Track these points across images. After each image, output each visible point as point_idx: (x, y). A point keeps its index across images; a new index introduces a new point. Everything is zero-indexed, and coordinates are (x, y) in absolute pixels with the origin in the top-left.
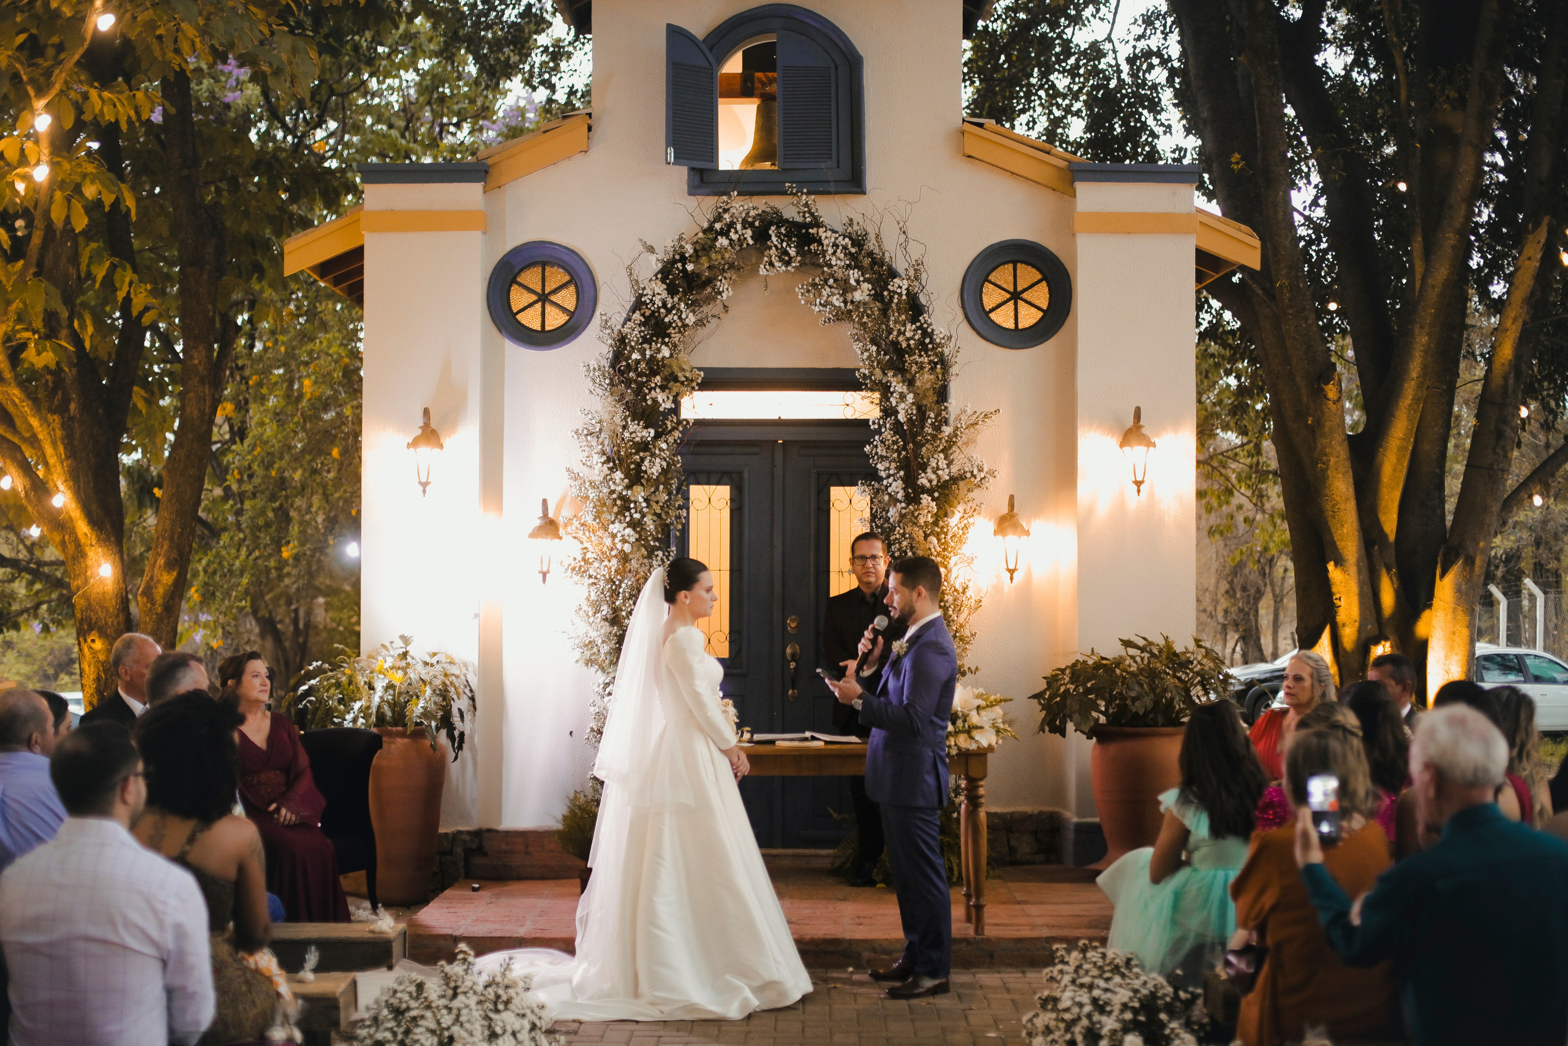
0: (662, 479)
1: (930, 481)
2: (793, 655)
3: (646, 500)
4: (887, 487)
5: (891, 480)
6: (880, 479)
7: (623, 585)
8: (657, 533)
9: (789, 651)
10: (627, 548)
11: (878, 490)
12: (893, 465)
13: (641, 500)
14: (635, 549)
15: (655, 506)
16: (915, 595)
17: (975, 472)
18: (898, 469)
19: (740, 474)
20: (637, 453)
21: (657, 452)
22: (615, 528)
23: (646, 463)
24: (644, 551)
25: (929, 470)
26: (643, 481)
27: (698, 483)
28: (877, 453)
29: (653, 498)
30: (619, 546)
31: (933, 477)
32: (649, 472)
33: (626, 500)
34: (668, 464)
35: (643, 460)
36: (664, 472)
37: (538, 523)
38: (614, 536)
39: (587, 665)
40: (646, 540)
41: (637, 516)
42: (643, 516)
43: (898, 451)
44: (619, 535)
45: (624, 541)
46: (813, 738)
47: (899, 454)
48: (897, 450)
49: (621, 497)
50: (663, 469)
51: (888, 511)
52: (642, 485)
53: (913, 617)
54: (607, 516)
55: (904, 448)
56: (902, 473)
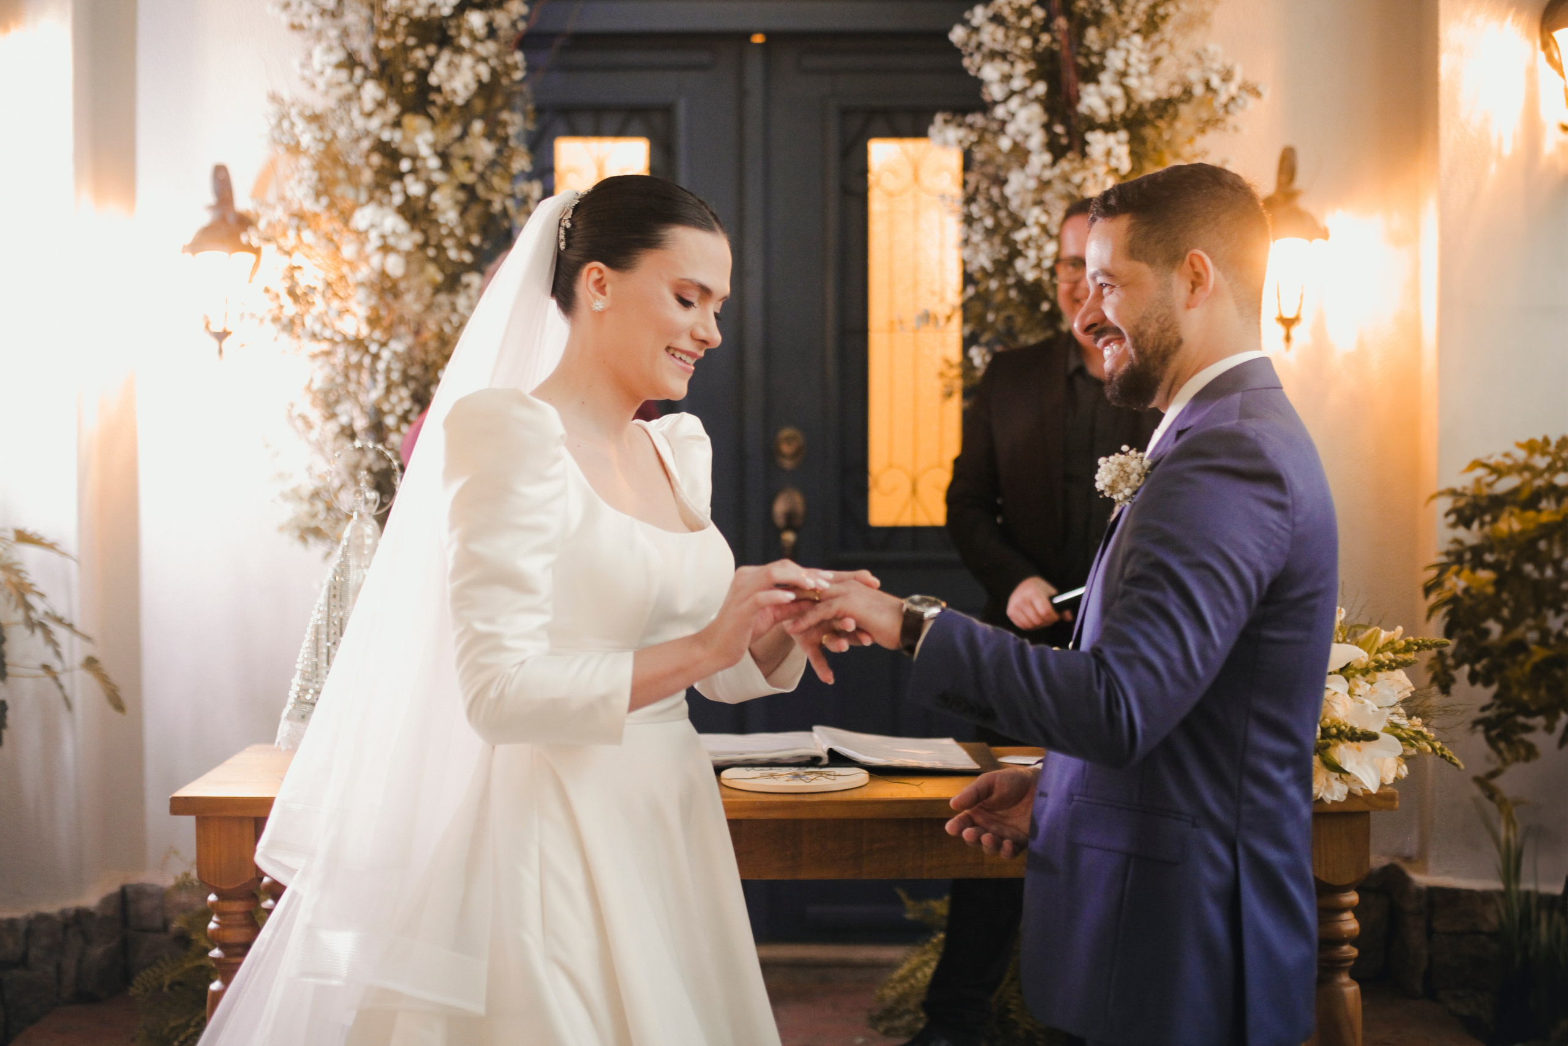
0: (479, 105)
1: (1109, 103)
2: (790, 516)
3: (444, 157)
4: (1003, 123)
5: (1014, 103)
6: (986, 108)
7: (386, 354)
8: (468, 230)
9: (780, 507)
10: (395, 265)
11: (984, 130)
12: (1021, 68)
13: (425, 151)
14: (414, 267)
15: (460, 167)
16: (1180, 287)
17: (1215, 82)
18: (1033, 77)
19: (668, 110)
20: (422, 44)
21: (465, 41)
22: (363, 217)
23: (440, 67)
24: (434, 274)
25: (1105, 78)
26: (434, 111)
27: (574, 132)
28: (979, 46)
29: (457, 150)
30: (376, 260)
31: (1117, 92)
32: (446, 87)
33: (390, 153)
34: (494, 72)
35: (432, 61)
36: (486, 90)
37: (206, 218)
38: (361, 236)
39: (303, 538)
40: (441, 248)
41: (416, 189)
42: (432, 187)
43: (1033, 33)
44: (373, 235)
45: (386, 248)
46: (837, 759)
47: (1036, 41)
48: (1029, 32)
49: (384, 148)
50: (480, 82)
51: (1002, 182)
52: (430, 117)
53: (1174, 365)
54: (345, 191)
55: (1046, 26)
56: (1041, 88)
